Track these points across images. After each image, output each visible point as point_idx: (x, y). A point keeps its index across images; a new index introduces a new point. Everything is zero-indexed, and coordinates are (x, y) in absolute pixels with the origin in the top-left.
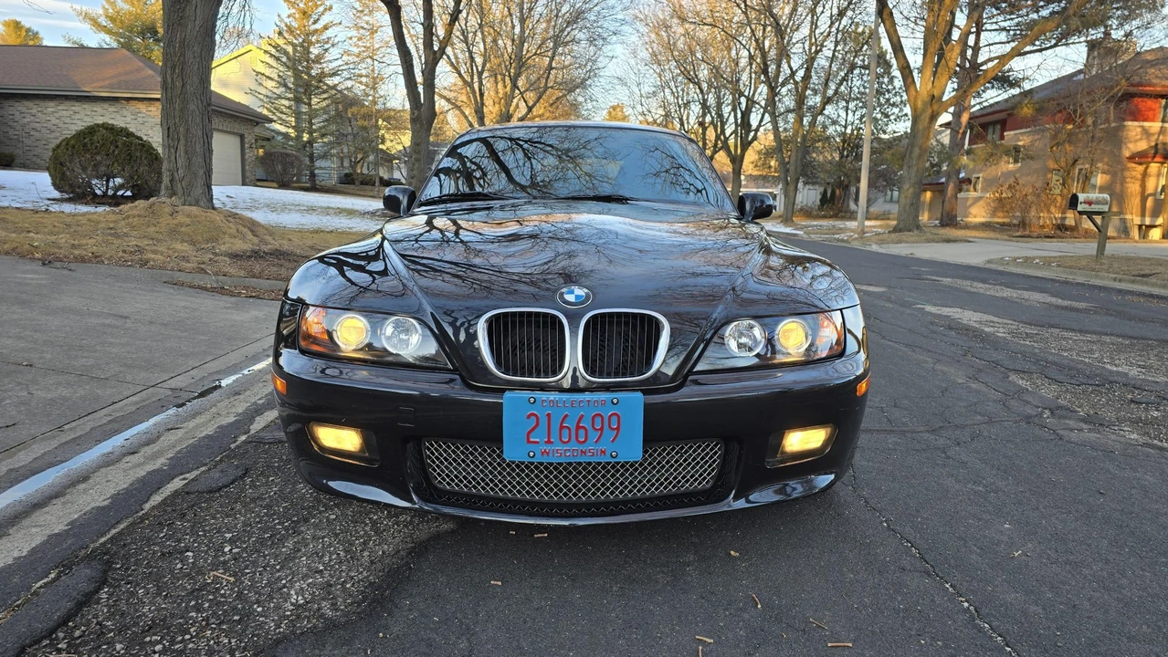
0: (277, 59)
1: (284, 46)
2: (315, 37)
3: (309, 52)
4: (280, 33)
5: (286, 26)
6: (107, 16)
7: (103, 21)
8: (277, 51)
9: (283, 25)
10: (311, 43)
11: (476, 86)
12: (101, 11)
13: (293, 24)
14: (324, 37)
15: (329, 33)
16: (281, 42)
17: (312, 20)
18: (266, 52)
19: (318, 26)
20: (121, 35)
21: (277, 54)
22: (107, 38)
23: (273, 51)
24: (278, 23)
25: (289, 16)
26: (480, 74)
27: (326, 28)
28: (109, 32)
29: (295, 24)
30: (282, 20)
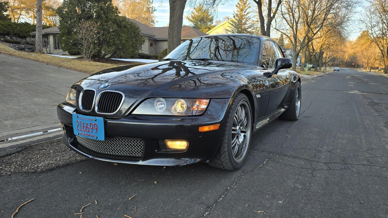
0: (232, 25)
1: (235, 21)
2: (244, 17)
3: (242, 22)
4: (234, 17)
5: (236, 14)
6: (192, 17)
7: (191, 18)
8: (233, 22)
9: (235, 14)
10: (243, 19)
11: (295, 27)
12: (191, 16)
13: (238, 13)
14: (247, 16)
15: (248, 15)
16: (234, 19)
17: (244, 12)
18: (229, 23)
19: (246, 13)
20: (194, 22)
21: (232, 23)
22: (192, 23)
23: (231, 23)
24: (234, 14)
25: (237, 11)
26: (297, 23)
27: (248, 13)
28: (192, 21)
29: (239, 14)
30: (235, 13)
